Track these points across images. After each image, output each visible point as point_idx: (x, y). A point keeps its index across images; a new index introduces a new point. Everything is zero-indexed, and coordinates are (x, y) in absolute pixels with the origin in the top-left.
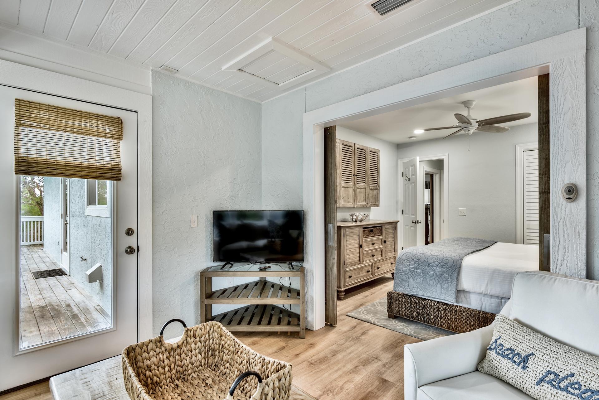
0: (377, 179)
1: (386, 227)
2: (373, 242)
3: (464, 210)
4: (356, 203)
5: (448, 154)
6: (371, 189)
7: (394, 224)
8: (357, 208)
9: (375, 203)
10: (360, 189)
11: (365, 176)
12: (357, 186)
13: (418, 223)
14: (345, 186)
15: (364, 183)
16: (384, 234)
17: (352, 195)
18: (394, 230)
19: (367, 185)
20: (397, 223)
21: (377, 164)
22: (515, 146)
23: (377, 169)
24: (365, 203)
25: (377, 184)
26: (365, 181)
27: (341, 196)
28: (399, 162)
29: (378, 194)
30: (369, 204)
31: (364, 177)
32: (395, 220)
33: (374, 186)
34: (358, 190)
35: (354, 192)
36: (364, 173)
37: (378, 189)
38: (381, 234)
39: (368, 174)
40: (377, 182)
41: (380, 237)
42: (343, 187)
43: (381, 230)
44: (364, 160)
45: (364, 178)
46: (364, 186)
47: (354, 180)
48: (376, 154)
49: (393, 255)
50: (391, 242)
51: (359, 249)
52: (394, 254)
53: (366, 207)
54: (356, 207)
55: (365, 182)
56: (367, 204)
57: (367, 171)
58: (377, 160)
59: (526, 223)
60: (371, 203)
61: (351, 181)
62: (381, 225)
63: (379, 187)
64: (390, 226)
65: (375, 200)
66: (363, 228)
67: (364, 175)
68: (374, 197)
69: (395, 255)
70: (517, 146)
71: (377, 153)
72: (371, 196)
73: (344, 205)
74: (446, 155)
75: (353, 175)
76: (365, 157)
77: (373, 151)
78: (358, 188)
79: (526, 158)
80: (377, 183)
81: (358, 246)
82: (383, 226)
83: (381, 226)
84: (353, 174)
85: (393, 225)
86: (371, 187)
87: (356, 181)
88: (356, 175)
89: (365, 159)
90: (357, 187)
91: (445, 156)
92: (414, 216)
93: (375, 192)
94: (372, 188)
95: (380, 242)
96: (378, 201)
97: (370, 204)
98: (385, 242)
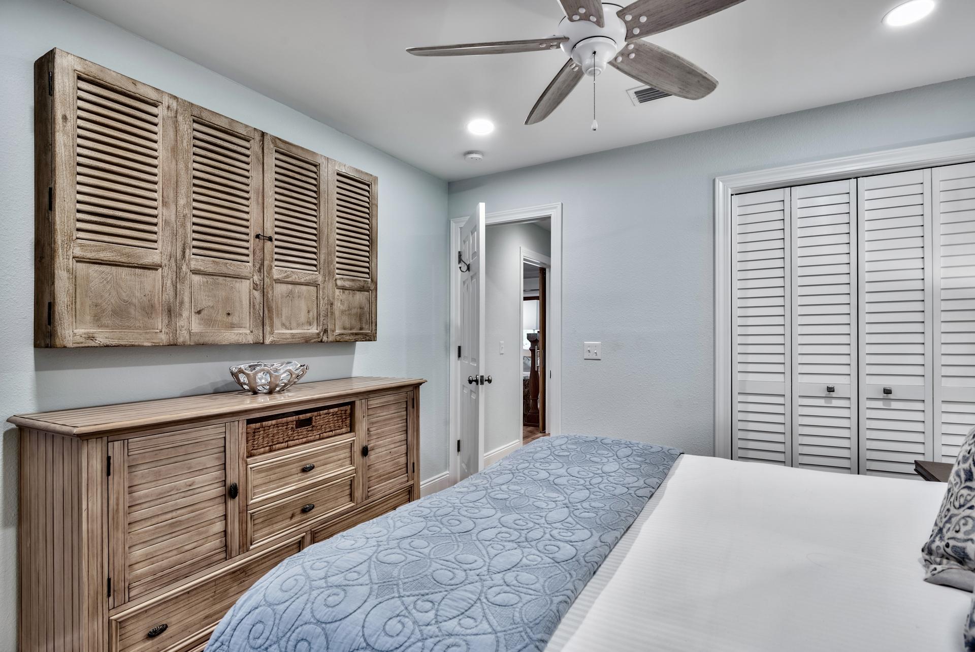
0: (367, 259)
1: (370, 403)
2: (308, 463)
3: (596, 346)
4: (267, 328)
5: (560, 203)
6: (344, 289)
7: (405, 390)
8: (273, 345)
9: (361, 329)
10: (290, 286)
11: (315, 247)
12: (276, 273)
13: (482, 383)
14: (210, 270)
15: (314, 268)
16: (362, 426)
17: (252, 305)
18: (407, 408)
19: (324, 276)
20: (416, 386)
21: (367, 216)
22: (714, 180)
23: (367, 232)
24: (314, 330)
25: (368, 273)
26: (314, 262)
27: (182, 303)
28: (453, 225)
29: (373, 302)
30: (333, 331)
31: (314, 250)
32: (413, 379)
33: (353, 280)
34: (281, 289)
35: (257, 294)
36: (314, 238)
37: (372, 288)
38: (352, 429)
39: (331, 241)
40: (368, 268)
41: (347, 438)
42: (196, 272)
43: (352, 415)
44: (314, 195)
45: (315, 253)
46: (310, 277)
47: (258, 253)
48: (366, 188)
49: (401, 483)
50: (393, 446)
51: (225, 502)
52: (406, 479)
53: (321, 341)
54: (267, 341)
55: (315, 266)
56: (326, 331)
57: (325, 230)
58: (367, 205)
59: (738, 377)
60: (345, 329)
61: (248, 255)
62: (347, 400)
63: (374, 282)
64: (390, 398)
65: (360, 320)
66: (249, 422)
67: (314, 244)
68: (354, 311)
69: (411, 483)
70: (717, 181)
71: (368, 185)
72: (342, 307)
73: (201, 334)
74: (555, 208)
75: (252, 234)
76: (315, 185)
77: (352, 174)
78: (278, 281)
79: (737, 211)
80: (367, 270)
81: (217, 490)
82: (358, 403)
83: (352, 404)
84: (252, 232)
85: (403, 395)
86: (339, 283)
87: (267, 257)
88: (270, 239)
89: (315, 192)
90: (275, 277)
91: (554, 210)
92: (475, 365)
93: (360, 297)
94: (347, 284)
95: (345, 453)
96: (373, 323)
97: (338, 331)
98: (365, 452)
